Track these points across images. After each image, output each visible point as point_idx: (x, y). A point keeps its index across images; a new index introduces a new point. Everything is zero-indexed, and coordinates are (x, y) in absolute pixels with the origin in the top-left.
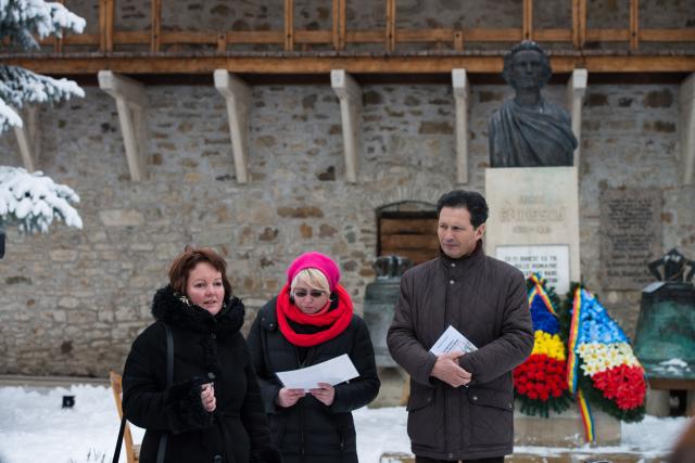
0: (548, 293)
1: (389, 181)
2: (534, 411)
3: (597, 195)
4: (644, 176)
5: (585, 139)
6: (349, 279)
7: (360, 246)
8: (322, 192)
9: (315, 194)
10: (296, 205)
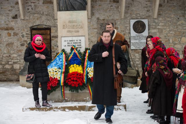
0: (78, 52)
1: (34, 19)
2: (74, 90)
3: (96, 22)
4: (110, 16)
5: (92, 5)
6: (23, 49)
7: (26, 39)
8: (14, 22)
9: (11, 23)
10: (6, 26)
